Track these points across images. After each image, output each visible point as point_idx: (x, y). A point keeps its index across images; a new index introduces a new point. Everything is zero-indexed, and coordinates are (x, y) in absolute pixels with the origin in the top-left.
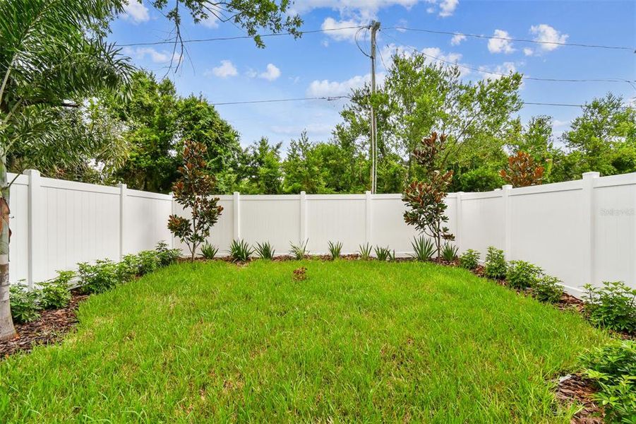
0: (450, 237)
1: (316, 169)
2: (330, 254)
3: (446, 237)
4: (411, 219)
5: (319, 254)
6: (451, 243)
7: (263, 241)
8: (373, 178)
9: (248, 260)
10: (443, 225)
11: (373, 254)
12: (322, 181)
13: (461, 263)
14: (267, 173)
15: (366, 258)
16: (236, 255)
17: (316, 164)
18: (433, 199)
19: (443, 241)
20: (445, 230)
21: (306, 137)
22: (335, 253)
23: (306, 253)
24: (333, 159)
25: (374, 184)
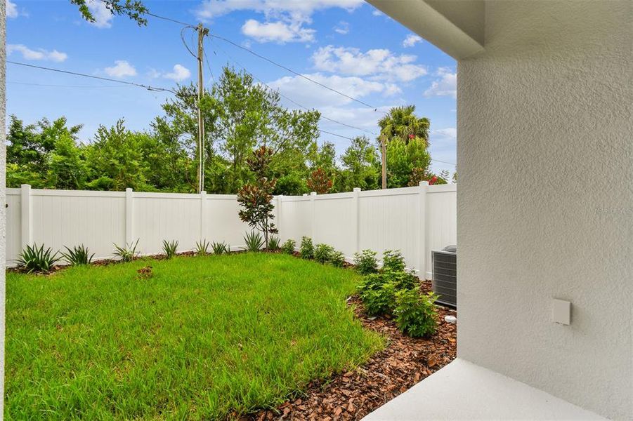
0: (275, 231)
1: (136, 163)
2: (165, 253)
3: (272, 231)
4: (245, 217)
5: (148, 254)
6: (275, 236)
7: (74, 245)
8: (200, 178)
9: (52, 269)
10: (270, 221)
11: (210, 250)
12: (142, 177)
13: (282, 250)
14: (63, 162)
15: (202, 253)
16: (31, 265)
17: (133, 158)
18: (265, 201)
19: (269, 234)
20: (272, 225)
21: (122, 126)
22: (171, 252)
23: (135, 255)
24: (153, 152)
25: (201, 184)
